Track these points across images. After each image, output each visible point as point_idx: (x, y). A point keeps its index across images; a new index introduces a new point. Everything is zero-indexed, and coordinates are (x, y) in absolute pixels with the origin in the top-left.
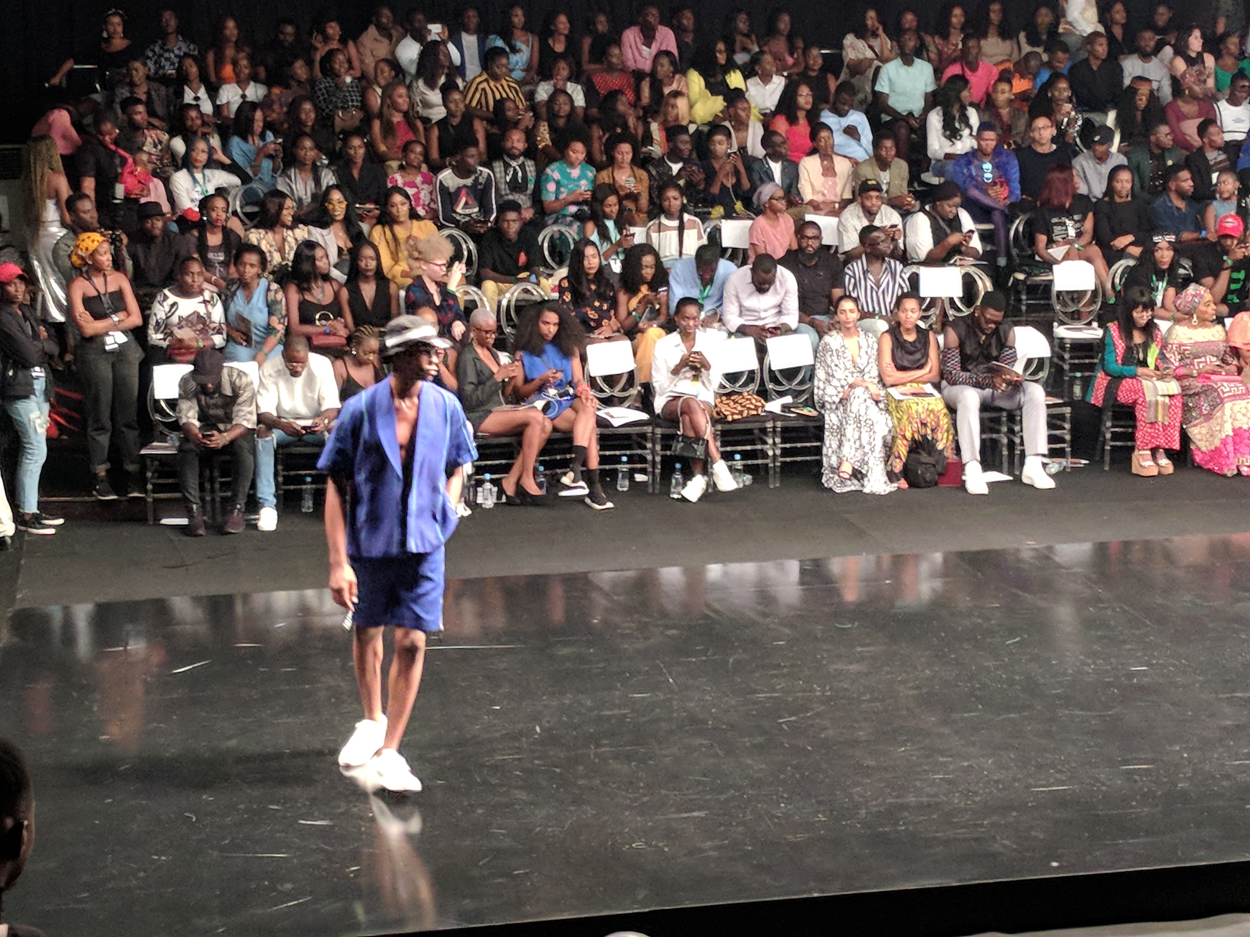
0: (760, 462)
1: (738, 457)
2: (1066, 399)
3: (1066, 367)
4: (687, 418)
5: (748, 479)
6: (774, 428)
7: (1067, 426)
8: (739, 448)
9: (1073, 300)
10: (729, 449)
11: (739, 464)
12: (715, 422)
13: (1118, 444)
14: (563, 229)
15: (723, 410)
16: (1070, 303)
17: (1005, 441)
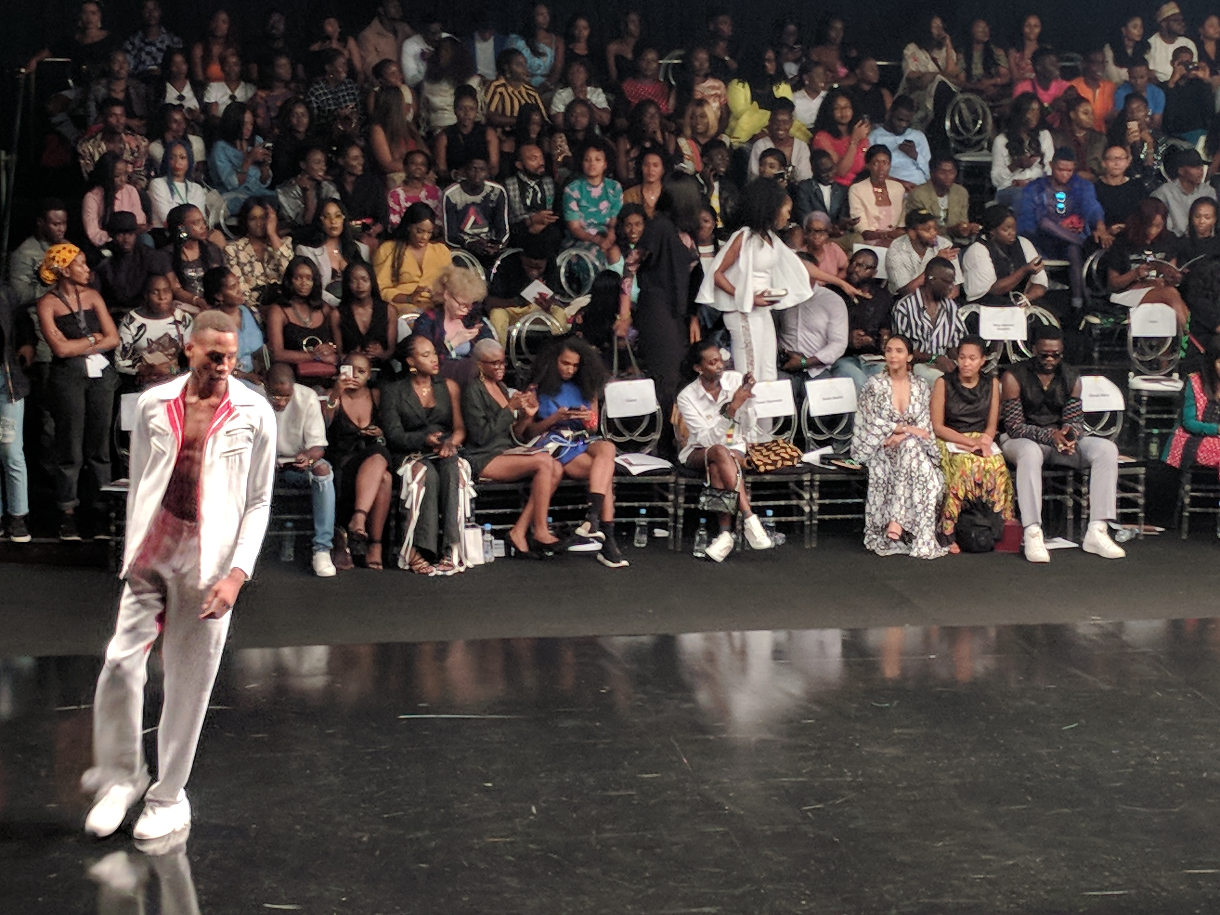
0: (795, 519)
1: (770, 512)
2: (1141, 459)
3: (1142, 422)
4: (715, 469)
5: (781, 538)
6: (812, 481)
7: (1141, 488)
8: (771, 503)
9: (1151, 347)
10: (760, 503)
11: (771, 521)
12: (746, 473)
13: (1198, 510)
14: (582, 253)
15: (754, 459)
16: (1147, 350)
17: (1070, 503)
